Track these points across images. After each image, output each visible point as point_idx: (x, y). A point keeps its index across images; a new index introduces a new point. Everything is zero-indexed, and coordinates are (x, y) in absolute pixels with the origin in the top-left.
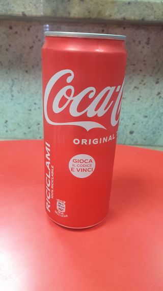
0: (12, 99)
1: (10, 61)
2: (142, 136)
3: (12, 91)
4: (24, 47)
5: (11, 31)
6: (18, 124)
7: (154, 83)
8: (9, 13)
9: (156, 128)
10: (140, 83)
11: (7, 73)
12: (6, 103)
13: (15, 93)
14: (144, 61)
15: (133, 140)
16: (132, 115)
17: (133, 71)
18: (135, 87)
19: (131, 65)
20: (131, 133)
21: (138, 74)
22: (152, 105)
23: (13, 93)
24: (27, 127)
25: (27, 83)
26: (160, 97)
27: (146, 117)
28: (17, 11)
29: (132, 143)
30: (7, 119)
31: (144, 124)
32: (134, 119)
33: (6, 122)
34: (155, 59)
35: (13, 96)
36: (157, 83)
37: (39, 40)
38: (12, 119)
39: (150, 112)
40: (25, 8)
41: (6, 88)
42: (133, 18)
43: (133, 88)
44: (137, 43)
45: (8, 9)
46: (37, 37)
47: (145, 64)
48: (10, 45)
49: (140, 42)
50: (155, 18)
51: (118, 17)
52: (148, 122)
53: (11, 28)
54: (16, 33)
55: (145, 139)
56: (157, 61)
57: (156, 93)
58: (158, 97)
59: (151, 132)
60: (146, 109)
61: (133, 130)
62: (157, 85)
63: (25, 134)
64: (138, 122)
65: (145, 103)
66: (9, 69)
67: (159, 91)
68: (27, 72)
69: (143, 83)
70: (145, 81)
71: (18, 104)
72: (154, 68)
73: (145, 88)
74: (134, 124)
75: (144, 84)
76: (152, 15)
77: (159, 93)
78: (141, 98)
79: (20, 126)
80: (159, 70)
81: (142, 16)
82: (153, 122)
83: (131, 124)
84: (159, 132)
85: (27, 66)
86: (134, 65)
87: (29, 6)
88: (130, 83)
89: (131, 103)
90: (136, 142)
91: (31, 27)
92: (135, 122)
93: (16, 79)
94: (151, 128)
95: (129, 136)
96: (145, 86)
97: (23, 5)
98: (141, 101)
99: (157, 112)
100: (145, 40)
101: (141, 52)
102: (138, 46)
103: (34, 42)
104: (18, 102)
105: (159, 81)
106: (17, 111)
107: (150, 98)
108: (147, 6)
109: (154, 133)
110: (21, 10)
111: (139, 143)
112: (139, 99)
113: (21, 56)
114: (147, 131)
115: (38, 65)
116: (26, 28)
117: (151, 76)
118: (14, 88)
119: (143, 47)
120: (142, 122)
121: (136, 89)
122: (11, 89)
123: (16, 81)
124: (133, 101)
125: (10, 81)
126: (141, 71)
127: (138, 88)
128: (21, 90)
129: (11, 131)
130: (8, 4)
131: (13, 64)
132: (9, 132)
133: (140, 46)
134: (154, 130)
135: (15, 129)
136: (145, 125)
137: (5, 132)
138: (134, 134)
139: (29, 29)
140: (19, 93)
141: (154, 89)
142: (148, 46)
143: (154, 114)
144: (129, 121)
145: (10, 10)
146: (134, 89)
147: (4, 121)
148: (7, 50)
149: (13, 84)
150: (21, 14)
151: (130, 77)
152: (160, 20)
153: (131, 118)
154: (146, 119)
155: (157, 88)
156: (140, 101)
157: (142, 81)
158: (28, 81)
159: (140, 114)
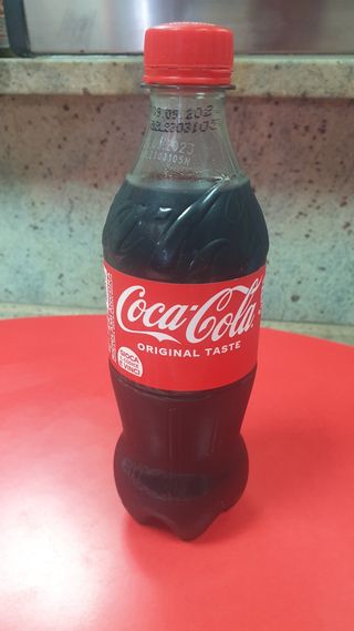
0: (70, 236)
1: (64, 167)
2: (315, 304)
3: (69, 221)
4: (90, 141)
5: (67, 113)
6: (83, 281)
7: (337, 205)
8: (60, 91)
9: (343, 291)
10: (310, 206)
11: (60, 188)
12: (59, 242)
13: (76, 224)
14: (317, 163)
15: (297, 312)
16: (295, 266)
17: (296, 182)
18: (301, 213)
19: (291, 171)
20: (295, 299)
21: (306, 189)
22: (334, 247)
23: (72, 225)
24: (99, 287)
25: (97, 207)
26: (350, 232)
27: (323, 269)
28: (73, 86)
29: (298, 318)
30: (63, 272)
31: (319, 282)
32: (299, 272)
33: (61, 276)
34: (339, 159)
35: (71, 230)
36: (344, 204)
37: (118, 129)
38: (71, 271)
39: (331, 261)
40: (89, 81)
41: (59, 216)
42: (284, 93)
43: (296, 214)
44: (302, 129)
45: (59, 84)
46: (113, 123)
47: (318, 170)
48: (65, 139)
49: (307, 128)
50: (326, 92)
51: (257, 91)
52: (327, 278)
53: (66, 108)
54: (76, 116)
55: (322, 312)
56: (342, 163)
57: (343, 224)
58: (345, 232)
59: (334, 298)
60: (323, 254)
61: (299, 294)
62: (344, 209)
63: (95, 298)
64: (307, 279)
65: (321, 242)
66: (64, 181)
67: (348, 220)
68: (96, 186)
69: (316, 205)
70: (320, 201)
71: (82, 244)
72: (337, 176)
73: (320, 214)
74: (300, 282)
75: (318, 208)
76: (320, 87)
77: (348, 225)
78: (311, 234)
79: (87, 284)
80: (346, 181)
81: (302, 90)
82: (337, 280)
83: (294, 281)
84: (349, 299)
85: (96, 175)
86: (297, 171)
87: (96, 77)
88: (290, 206)
89: (292, 244)
90: (306, 316)
91: (102, 105)
92: (302, 278)
93: (77, 198)
94: (332, 291)
95: (291, 304)
96: (320, 210)
97: (85, 76)
98: (314, 240)
99: (344, 261)
100: (319, 125)
101: (311, 147)
102: (304, 135)
103: (108, 132)
104: (82, 241)
105: (347, 200)
106: (79, 257)
107: (331, 234)
108: (311, 72)
109: (339, 300)
110: (83, 85)
111: (310, 318)
112: (307, 236)
113: (85, 156)
114: (325, 295)
115: (116, 174)
116: (94, 107)
117: (330, 191)
118: (73, 215)
119: (314, 138)
120: (316, 280)
121: (301, 217)
122: (68, 216)
123: (76, 202)
124: (296, 240)
125: (66, 202)
126: (310, 182)
127: (306, 215)
128: (86, 218)
129: (69, 293)
130: (59, 75)
131: (70, 172)
132: (66, 295)
133: (308, 137)
134: (340, 294)
135: (77, 290)
136: (322, 285)
137: (58, 293)
138: (300, 302)
139: (98, 110)
140: (83, 224)
141: (337, 216)
142: (325, 135)
143: (340, 263)
144: (289, 276)
145: (63, 86)
146: (297, 217)
147: (56, 275)
148: (59, 147)
149: (72, 208)
150: (81, 92)
151: (291, 195)
152: (336, 95)
153: (293, 271)
154: (324, 274)
155: (344, 215)
156: (309, 239)
157: (314, 201)
158: (100, 202)
159: (312, 263)
